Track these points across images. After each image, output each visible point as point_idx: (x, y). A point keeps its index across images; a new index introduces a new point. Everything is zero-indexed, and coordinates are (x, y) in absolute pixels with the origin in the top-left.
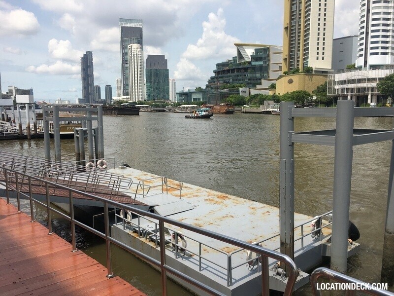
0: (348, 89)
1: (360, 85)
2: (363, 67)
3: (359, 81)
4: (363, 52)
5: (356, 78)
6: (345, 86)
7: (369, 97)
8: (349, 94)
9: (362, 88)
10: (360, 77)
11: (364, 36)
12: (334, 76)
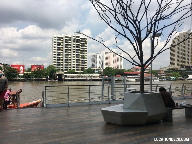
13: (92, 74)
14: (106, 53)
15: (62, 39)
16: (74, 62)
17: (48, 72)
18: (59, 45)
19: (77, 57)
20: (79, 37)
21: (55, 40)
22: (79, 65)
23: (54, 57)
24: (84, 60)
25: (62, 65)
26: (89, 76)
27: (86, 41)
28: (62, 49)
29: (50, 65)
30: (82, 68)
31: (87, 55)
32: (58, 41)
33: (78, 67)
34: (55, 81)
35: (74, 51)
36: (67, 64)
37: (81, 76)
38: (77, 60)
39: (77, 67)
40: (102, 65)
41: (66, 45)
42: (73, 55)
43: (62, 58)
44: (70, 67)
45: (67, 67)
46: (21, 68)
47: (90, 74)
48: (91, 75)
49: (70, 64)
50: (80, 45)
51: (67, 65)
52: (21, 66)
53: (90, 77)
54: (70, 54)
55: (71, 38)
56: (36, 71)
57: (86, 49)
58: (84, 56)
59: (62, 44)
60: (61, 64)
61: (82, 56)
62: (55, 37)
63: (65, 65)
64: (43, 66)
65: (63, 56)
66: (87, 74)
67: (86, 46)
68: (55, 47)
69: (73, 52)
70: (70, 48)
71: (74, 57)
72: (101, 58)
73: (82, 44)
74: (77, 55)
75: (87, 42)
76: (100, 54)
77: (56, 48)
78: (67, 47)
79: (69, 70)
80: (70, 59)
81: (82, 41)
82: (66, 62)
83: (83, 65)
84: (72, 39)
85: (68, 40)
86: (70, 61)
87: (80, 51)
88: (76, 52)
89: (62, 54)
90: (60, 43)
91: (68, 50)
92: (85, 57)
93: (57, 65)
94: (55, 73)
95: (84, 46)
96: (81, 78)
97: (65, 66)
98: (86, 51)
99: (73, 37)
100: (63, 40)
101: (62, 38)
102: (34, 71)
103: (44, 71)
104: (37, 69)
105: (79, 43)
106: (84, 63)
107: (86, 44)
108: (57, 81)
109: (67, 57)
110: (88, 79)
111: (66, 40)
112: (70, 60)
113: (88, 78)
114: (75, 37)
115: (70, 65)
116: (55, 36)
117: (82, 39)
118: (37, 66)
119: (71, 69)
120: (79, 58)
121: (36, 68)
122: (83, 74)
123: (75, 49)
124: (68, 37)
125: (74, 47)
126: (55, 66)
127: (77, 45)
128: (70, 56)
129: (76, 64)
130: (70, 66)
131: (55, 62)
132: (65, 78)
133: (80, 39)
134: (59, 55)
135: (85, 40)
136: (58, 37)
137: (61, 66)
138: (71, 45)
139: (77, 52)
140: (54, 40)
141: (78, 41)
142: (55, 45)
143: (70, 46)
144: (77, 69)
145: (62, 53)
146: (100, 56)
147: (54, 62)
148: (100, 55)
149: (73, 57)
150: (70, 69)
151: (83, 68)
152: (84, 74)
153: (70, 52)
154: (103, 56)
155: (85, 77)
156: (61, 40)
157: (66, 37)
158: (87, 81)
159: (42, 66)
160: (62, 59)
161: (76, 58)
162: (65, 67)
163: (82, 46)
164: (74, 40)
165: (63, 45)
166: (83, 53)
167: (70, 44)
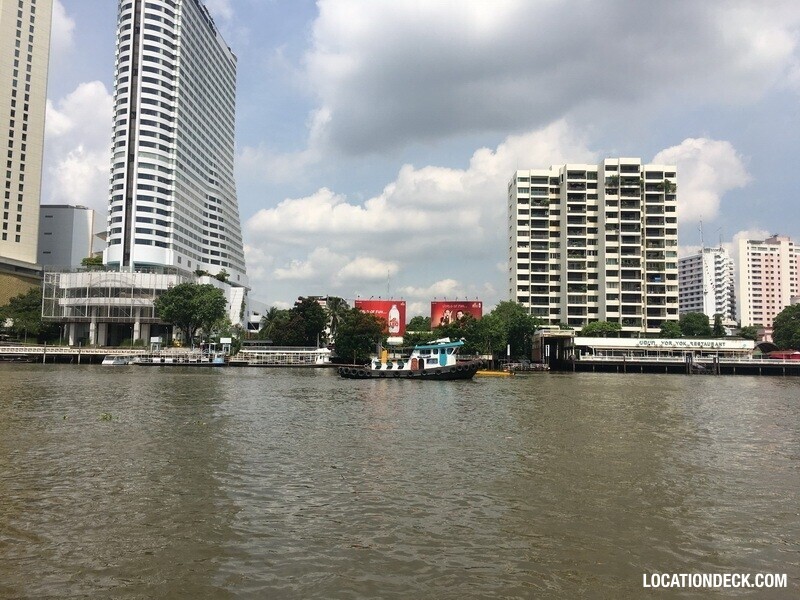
0: (90, 308)
1: (118, 301)
2: (121, 264)
3: (116, 292)
4: (121, 236)
5: (110, 285)
6: (85, 301)
7: (137, 326)
8: (93, 317)
9: (123, 308)
10: (118, 285)
11: (123, 203)
12: (58, 278)
13: (715, 341)
14: (750, 245)
15: (555, 187)
16: (612, 285)
17: (501, 328)
18: (542, 212)
19: (626, 262)
20: (634, 168)
21: (525, 190)
22: (637, 298)
23: (521, 266)
24: (658, 275)
25: (556, 300)
26: (696, 347)
27: (668, 186)
28: (552, 229)
29: (502, 303)
30: (651, 312)
31: (674, 248)
32: (536, 194)
33: (633, 310)
34: (536, 370)
35: (613, 233)
36: (581, 297)
37: (658, 349)
38: (625, 274)
39: (626, 310)
40: (733, 302)
41: (574, 208)
42: (610, 250)
43: (555, 267)
44: (593, 310)
45: (579, 311)
46: (394, 314)
47: (700, 341)
48: (706, 344)
49: (591, 293)
50: (641, 203)
51: (579, 299)
52: (394, 307)
53: (705, 354)
54: (590, 248)
55: (594, 175)
56: (454, 326)
57: (672, 220)
58: (658, 255)
59: (553, 207)
60: (553, 294)
61: (649, 255)
62: (523, 179)
63: (571, 299)
64: (477, 303)
65: (558, 259)
66: (688, 342)
67: (672, 209)
68: (522, 223)
69: (609, 238)
70: (593, 219)
71: (615, 261)
72: (725, 268)
73: (650, 198)
74: (625, 251)
75: (674, 190)
76: (718, 253)
77: (526, 228)
78: (580, 219)
79: (590, 320)
80: (591, 270)
81: (650, 186)
82: (573, 287)
83: (657, 300)
84: (601, 182)
85: (582, 186)
86: (591, 282)
87: (639, 234)
88: (620, 239)
89: (552, 250)
90: (546, 203)
91: (580, 230)
92: (668, 260)
93: (535, 300)
94: (532, 333)
95: (659, 209)
96: (658, 359)
97: (570, 302)
98: (672, 231)
99: (609, 168)
100: (557, 191)
101: (555, 181)
102: (446, 327)
103: (487, 325)
104: (455, 316)
105: (638, 195)
106: (662, 289)
107: (671, 198)
108: (547, 370)
109: (580, 265)
110: (699, 366)
111: (572, 186)
112: (594, 276)
113: (696, 360)
114: (614, 168)
115: (594, 299)
116: (522, 174)
117: (650, 175)
118: (454, 306)
119: (597, 320)
120: (639, 265)
121: (448, 314)
122: (668, 340)
123: (615, 226)
124: (580, 174)
125: (611, 215)
126: (526, 305)
127: (625, 203)
128: (590, 258)
129: (623, 295)
130: (591, 304)
131: (524, 288)
132: (582, 358)
133: (639, 175)
134: (543, 256)
135: (663, 181)
136: (535, 179)
137: (553, 305)
138: (594, 208)
139: (626, 239)
140: (521, 190)
141: (633, 187)
142: (522, 212)
143: (590, 214)
144: (630, 319)
145: (556, 245)
146: (719, 262)
147: (520, 287)
148: (719, 257)
149: (610, 259)
150: (592, 316)
151: (657, 312)
152: (674, 341)
153: (593, 242)
154: (732, 260)
155: (678, 353)
156: (552, 190)
157: (572, 174)
158: (695, 373)
159: (473, 303)
160: (553, 272)
161: (623, 265)
162: (572, 310)
163: (650, 209)
164: (610, 185)
165: (556, 212)
166: (657, 243)
167: (590, 202)
